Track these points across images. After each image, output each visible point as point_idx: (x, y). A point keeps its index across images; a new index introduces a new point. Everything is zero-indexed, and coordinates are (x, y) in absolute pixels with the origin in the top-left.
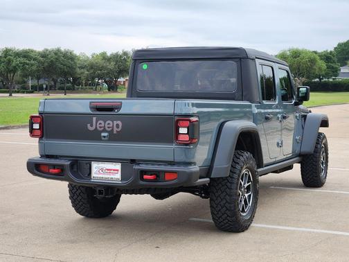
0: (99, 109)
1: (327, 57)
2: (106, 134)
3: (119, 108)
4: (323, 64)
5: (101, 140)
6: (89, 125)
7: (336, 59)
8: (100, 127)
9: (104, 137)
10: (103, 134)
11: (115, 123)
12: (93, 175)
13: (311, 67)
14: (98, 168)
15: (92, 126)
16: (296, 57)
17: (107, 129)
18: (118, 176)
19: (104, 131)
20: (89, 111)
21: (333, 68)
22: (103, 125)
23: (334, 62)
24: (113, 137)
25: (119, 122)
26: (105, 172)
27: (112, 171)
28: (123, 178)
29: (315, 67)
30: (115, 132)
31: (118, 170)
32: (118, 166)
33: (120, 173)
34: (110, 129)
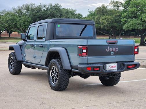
0: (110, 43)
2: (113, 53)
3: (117, 43)
11: (116, 48)
15: (108, 50)
17: (113, 51)
18: (116, 68)
20: (106, 44)
22: (112, 49)
24: (116, 54)
25: (117, 48)
26: (111, 67)
30: (116, 52)
33: (116, 67)
34: (114, 51)
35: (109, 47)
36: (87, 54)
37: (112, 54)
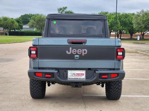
0: (73, 43)
1: (18, 21)
2: (78, 56)
3: (85, 43)
4: (17, 24)
5: (75, 59)
6: (67, 52)
7: (21, 22)
8: (74, 52)
9: (77, 57)
10: (76, 56)
11: (83, 50)
12: (69, 77)
13: (12, 25)
14: (72, 73)
15: (69, 52)
16: (5, 21)
18: (84, 77)
19: (77, 54)
20: (67, 44)
21: (20, 25)
22: (76, 51)
23: (21, 23)
24: (82, 57)
25: (86, 50)
26: (76, 75)
27: (80, 75)
28: (87, 78)
29: (14, 25)
30: (83, 55)
31: (83, 74)
32: (84, 72)
33: (85, 75)
34: (80, 53)
35: (71, 48)
36: (37, 56)
37: (76, 58)
